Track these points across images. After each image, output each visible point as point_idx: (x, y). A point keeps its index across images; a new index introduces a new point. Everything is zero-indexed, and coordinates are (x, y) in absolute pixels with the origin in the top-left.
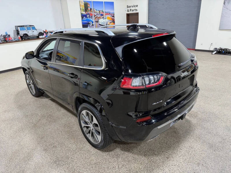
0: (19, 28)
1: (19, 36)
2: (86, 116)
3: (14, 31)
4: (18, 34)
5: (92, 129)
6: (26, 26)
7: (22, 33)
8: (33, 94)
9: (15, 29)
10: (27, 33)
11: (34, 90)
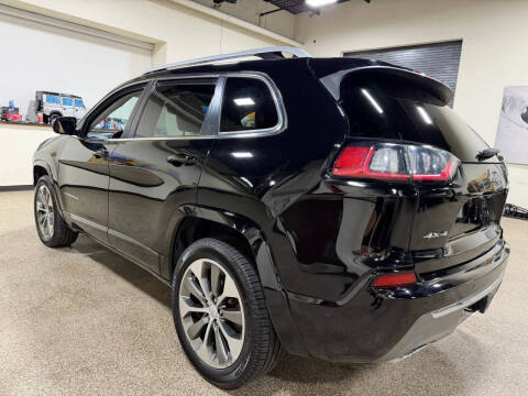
0: (45, 96)
1: (40, 115)
2: (203, 277)
3: (31, 102)
4: (40, 108)
5: (212, 319)
6: (63, 95)
7: (48, 108)
8: (46, 238)
9: (34, 99)
10: (60, 110)
11: (51, 227)
